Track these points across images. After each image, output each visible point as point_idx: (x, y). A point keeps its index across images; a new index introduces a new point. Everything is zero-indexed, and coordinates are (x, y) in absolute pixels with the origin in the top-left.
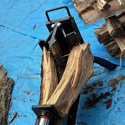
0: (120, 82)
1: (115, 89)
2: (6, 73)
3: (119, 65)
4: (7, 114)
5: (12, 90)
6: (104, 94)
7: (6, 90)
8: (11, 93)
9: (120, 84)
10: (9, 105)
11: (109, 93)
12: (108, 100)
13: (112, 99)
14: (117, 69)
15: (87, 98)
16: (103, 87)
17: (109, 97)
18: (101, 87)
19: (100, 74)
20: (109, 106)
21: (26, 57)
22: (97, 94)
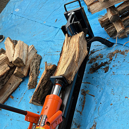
0: (115, 55)
1: (112, 60)
2: (37, 52)
3: (115, 43)
4: (37, 78)
5: (40, 63)
6: (104, 63)
7: (36, 63)
8: (40, 65)
9: (115, 56)
10: (38, 73)
11: (107, 62)
12: (106, 67)
13: (109, 66)
14: (114, 46)
15: (92, 66)
16: (103, 58)
17: (107, 65)
18: (101, 59)
19: (101, 50)
20: (106, 71)
21: (50, 40)
22: (99, 63)
